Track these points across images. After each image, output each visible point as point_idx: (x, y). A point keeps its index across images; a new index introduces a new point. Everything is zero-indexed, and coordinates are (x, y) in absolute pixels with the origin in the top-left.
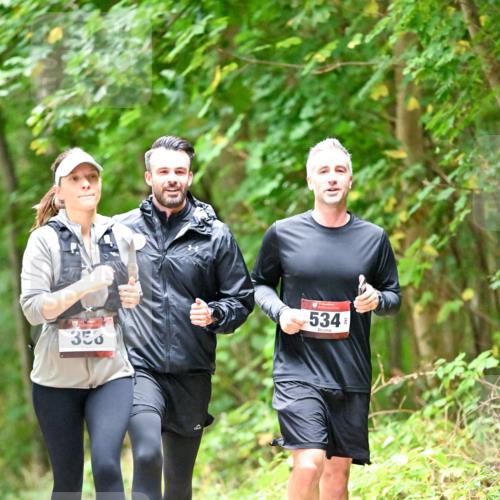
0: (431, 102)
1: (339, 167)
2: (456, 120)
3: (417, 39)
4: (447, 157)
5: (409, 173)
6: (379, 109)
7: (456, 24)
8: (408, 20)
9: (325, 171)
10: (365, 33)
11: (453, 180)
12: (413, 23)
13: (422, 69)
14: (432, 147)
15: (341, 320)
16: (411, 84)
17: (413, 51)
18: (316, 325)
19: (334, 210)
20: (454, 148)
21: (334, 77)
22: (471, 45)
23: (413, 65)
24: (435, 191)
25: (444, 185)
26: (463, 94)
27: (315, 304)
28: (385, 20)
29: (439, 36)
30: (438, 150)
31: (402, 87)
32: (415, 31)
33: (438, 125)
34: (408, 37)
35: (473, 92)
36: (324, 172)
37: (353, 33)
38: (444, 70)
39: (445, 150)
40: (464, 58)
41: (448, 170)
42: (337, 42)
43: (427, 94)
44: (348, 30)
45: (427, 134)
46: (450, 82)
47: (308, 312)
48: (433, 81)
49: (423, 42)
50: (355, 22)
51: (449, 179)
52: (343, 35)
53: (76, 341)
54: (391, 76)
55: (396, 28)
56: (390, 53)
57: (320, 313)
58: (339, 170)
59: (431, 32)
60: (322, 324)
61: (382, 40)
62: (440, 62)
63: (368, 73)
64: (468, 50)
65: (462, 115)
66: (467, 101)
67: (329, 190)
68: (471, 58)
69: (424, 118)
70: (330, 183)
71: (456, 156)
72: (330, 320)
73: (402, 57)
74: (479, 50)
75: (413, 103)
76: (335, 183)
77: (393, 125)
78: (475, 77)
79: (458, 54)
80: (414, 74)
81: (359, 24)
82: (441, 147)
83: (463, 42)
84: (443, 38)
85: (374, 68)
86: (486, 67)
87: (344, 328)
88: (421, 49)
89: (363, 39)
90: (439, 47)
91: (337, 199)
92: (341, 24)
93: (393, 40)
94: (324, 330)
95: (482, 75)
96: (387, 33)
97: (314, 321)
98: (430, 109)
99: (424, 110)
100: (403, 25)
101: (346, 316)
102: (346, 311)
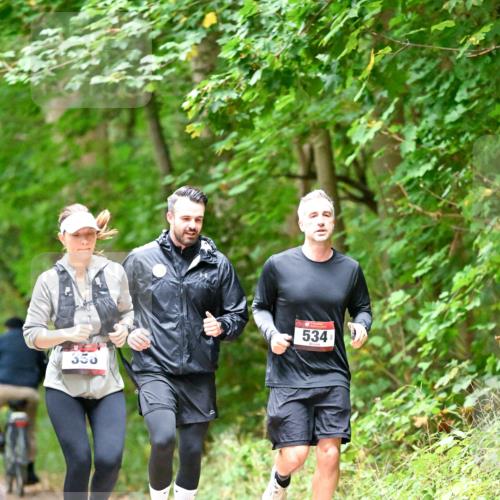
1: (325, 212)
9: (315, 215)
15: (328, 336)
18: (308, 340)
19: (322, 247)
27: (307, 324)
42: (491, 25)
47: (301, 330)
53: (75, 361)
57: (312, 330)
58: (325, 214)
60: (313, 340)
67: (318, 231)
70: (319, 225)
72: (319, 336)
76: (323, 225)
87: (330, 343)
91: (325, 238)
94: (314, 344)
97: (306, 337)
101: (331, 333)
102: (332, 329)
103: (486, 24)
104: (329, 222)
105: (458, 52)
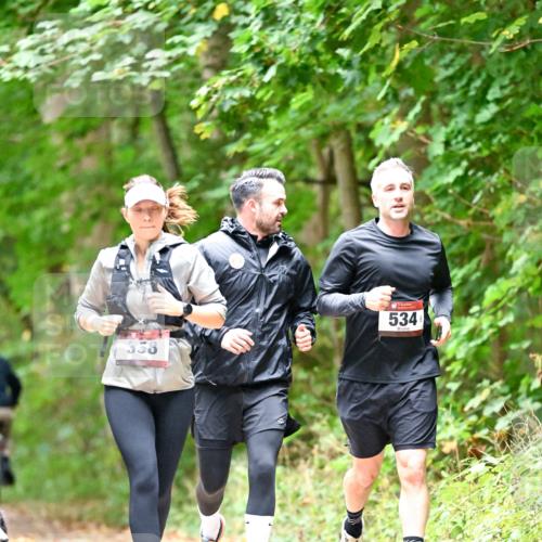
1: (403, 184)
9: (391, 188)
15: (418, 318)
18: (396, 324)
27: (394, 305)
36: (390, 190)
42: (526, 17)
44: (538, 5)
47: (388, 313)
52: (534, 9)
57: (399, 313)
58: (404, 187)
60: (401, 324)
67: (396, 207)
70: (396, 199)
72: (408, 319)
76: (401, 200)
87: (420, 326)
91: (403, 215)
94: (403, 328)
97: (393, 321)
101: (420, 314)
102: (419, 309)
103: (521, 15)
104: (408, 196)
105: (490, 47)
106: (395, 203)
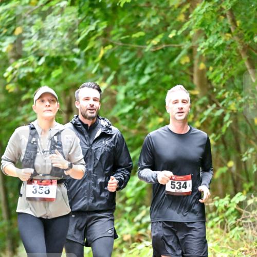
0: (212, 65)
1: (183, 100)
2: (224, 75)
3: (204, 32)
4: (220, 94)
5: (200, 102)
6: (185, 69)
7: (224, 25)
8: (200, 23)
9: (176, 102)
10: (178, 30)
11: (223, 105)
12: (202, 25)
13: (207, 48)
14: (212, 88)
15: (187, 185)
16: (201, 56)
17: (202, 39)
18: (174, 188)
19: (181, 124)
20: (223, 88)
21: (161, 52)
22: (233, 36)
23: (202, 46)
24: (213, 111)
25: (218, 108)
26: (228, 61)
27: (174, 177)
28: (188, 23)
29: (216, 31)
30: (215, 90)
31: (196, 57)
32: (203, 29)
33: (215, 77)
34: (199, 32)
35: (233, 60)
36: (176, 103)
37: (172, 30)
38: (218, 49)
39: (219, 90)
40: (228, 42)
41: (221, 100)
42: (163, 34)
43: (210, 61)
44: (169, 28)
45: (209, 81)
46: (221, 55)
47: (170, 181)
48: (212, 54)
49: (207, 35)
50: (172, 24)
51: (221, 105)
52: (166, 31)
53: (35, 192)
54: (191, 52)
55: (193, 27)
56: (190, 40)
57: (176, 182)
58: (184, 102)
59: (211, 29)
60: (177, 188)
61: (186, 33)
62: (216, 45)
63: (179, 50)
64: (230, 38)
65: (228, 72)
66: (230, 65)
67: (178, 113)
68: (232, 43)
69: (208, 74)
70: (179, 109)
71: (224, 93)
72: (182, 185)
73: (197, 42)
74: (236, 39)
75: (202, 66)
76: (182, 109)
77: (192, 77)
78: (234, 52)
79: (226, 40)
80: (203, 51)
81: (175, 25)
82: (216, 88)
83: (228, 35)
84: (217, 32)
85: (182, 48)
86: (240, 47)
87: (189, 189)
88: (206, 38)
89: (177, 33)
90: (216, 37)
91: (183, 117)
92: (165, 25)
93: (192, 33)
94: (179, 191)
95: (238, 51)
96: (189, 30)
97: (173, 186)
98: (211, 68)
99: (208, 69)
100: (197, 25)
101: (189, 183)
102: (189, 180)
103: (160, 33)
104: (186, 107)
106: (178, 111)
